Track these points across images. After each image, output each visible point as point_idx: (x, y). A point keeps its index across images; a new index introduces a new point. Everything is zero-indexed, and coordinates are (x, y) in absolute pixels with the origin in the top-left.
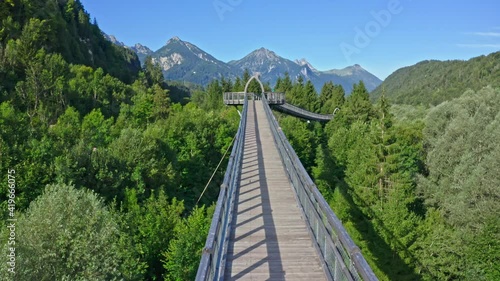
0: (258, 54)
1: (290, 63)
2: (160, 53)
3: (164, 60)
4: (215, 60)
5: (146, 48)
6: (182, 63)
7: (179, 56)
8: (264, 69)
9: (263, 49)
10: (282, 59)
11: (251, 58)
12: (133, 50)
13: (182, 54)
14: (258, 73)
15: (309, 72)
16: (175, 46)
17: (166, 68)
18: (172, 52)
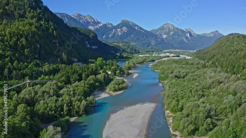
0: (165, 26)
1: (181, 30)
2: (118, 26)
3: (119, 30)
4: (143, 30)
5: (111, 24)
6: (127, 31)
7: (126, 28)
8: (168, 33)
9: (168, 24)
10: (177, 29)
11: (162, 28)
12: (105, 25)
13: (127, 27)
14: (165, 36)
15: (190, 35)
16: (125, 24)
17: (120, 34)
18: (123, 26)
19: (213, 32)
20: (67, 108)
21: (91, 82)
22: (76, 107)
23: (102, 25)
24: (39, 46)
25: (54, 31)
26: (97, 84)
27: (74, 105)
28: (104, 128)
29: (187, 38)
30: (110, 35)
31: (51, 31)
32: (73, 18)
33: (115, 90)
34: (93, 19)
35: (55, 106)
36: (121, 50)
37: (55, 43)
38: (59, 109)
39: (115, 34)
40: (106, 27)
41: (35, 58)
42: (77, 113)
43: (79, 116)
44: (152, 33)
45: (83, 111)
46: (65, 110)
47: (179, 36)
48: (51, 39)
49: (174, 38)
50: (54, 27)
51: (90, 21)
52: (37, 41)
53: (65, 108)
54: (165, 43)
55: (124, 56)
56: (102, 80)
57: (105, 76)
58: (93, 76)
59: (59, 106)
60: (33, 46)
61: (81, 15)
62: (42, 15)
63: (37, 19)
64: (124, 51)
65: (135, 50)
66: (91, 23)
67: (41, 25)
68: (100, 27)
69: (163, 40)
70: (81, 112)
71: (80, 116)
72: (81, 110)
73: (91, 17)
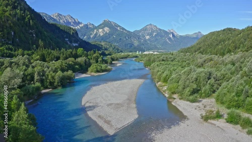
0: (148, 27)
1: (164, 31)
2: (99, 27)
3: (100, 30)
4: (126, 30)
5: (93, 25)
6: (109, 32)
7: (108, 29)
8: (150, 34)
9: (151, 24)
10: (160, 30)
11: (145, 29)
12: (86, 26)
13: (109, 27)
14: (147, 37)
15: (173, 36)
16: (106, 24)
17: (102, 34)
18: (104, 27)
19: (196, 33)
20: (39, 78)
21: (70, 63)
22: (50, 77)
23: (83, 25)
24: (13, 33)
25: (31, 21)
26: (77, 66)
27: (48, 75)
28: (84, 96)
29: (170, 39)
30: (92, 36)
31: (27, 20)
32: (53, 18)
33: (98, 71)
34: (74, 19)
35: (24, 74)
36: (103, 48)
37: (31, 33)
38: (28, 78)
39: (96, 34)
40: (87, 28)
41: (7, 44)
42: (51, 84)
43: (53, 89)
44: (134, 34)
45: (58, 83)
46: (35, 79)
47: (162, 36)
48: (27, 28)
49: (157, 40)
50: (31, 16)
51: (70, 21)
52: (11, 27)
53: (36, 77)
54: (148, 43)
55: (107, 53)
56: (83, 63)
57: (85, 61)
58: (73, 59)
59: (29, 75)
60: (5, 30)
61: (61, 15)
62: (18, 4)
63: (12, 7)
64: (106, 49)
65: (118, 50)
66: (72, 23)
67: (16, 14)
68: (81, 28)
69: (145, 40)
70: (56, 84)
71: (55, 88)
72: (56, 81)
73: (72, 17)
